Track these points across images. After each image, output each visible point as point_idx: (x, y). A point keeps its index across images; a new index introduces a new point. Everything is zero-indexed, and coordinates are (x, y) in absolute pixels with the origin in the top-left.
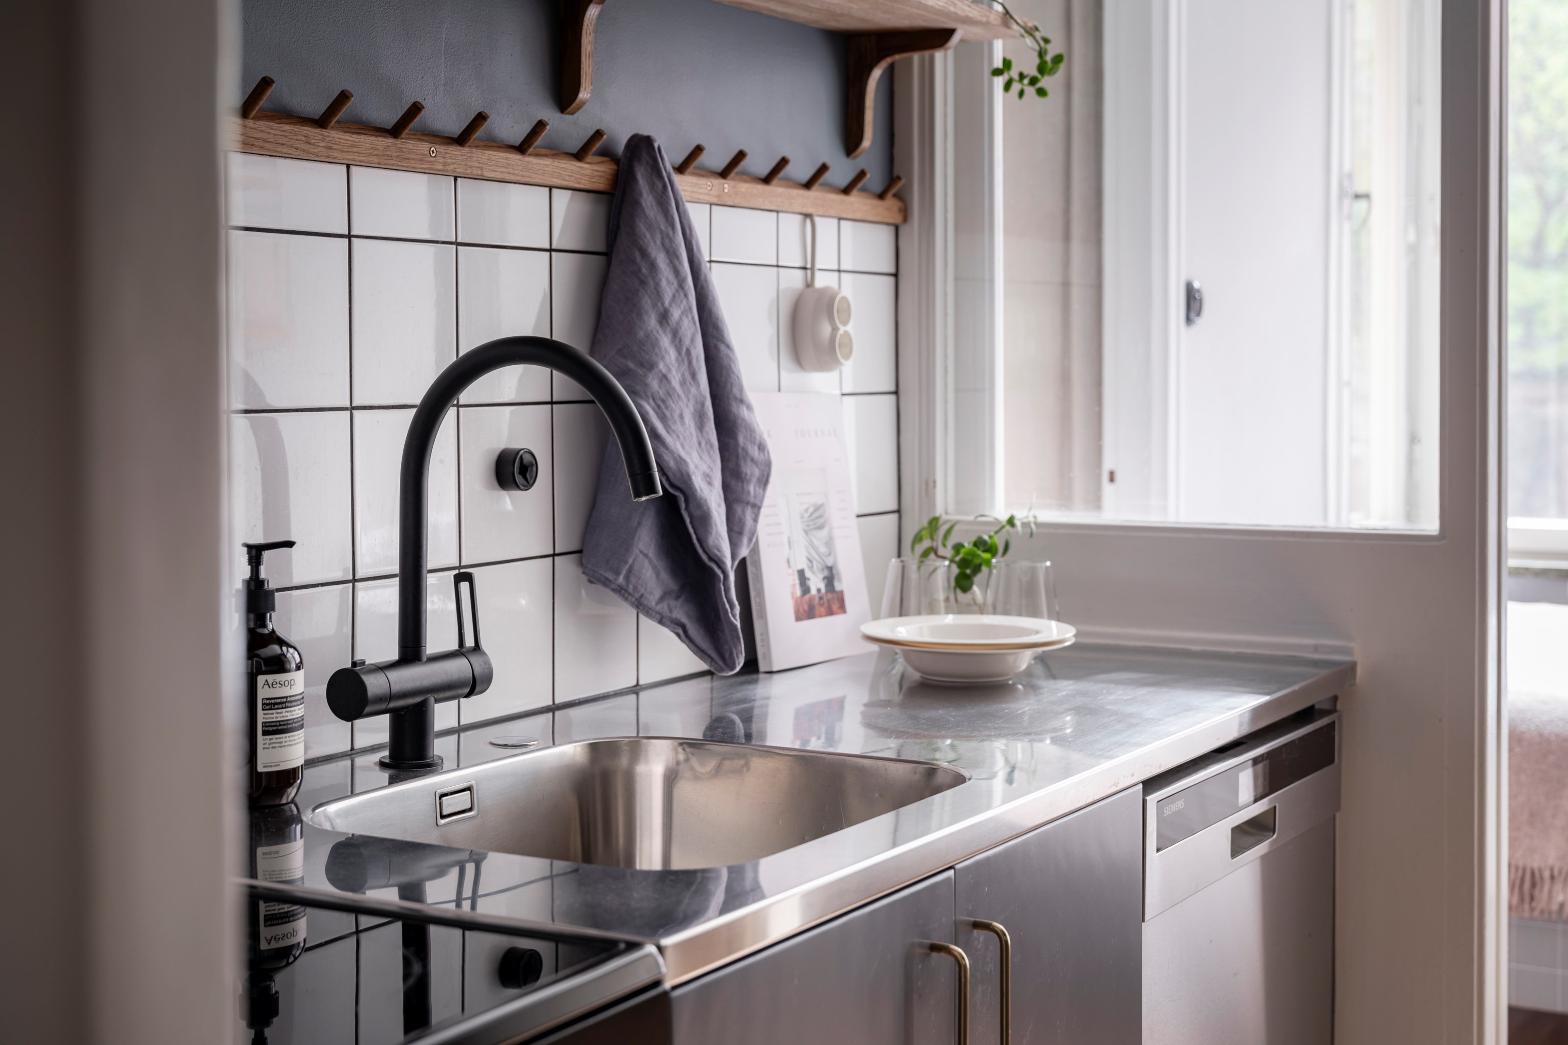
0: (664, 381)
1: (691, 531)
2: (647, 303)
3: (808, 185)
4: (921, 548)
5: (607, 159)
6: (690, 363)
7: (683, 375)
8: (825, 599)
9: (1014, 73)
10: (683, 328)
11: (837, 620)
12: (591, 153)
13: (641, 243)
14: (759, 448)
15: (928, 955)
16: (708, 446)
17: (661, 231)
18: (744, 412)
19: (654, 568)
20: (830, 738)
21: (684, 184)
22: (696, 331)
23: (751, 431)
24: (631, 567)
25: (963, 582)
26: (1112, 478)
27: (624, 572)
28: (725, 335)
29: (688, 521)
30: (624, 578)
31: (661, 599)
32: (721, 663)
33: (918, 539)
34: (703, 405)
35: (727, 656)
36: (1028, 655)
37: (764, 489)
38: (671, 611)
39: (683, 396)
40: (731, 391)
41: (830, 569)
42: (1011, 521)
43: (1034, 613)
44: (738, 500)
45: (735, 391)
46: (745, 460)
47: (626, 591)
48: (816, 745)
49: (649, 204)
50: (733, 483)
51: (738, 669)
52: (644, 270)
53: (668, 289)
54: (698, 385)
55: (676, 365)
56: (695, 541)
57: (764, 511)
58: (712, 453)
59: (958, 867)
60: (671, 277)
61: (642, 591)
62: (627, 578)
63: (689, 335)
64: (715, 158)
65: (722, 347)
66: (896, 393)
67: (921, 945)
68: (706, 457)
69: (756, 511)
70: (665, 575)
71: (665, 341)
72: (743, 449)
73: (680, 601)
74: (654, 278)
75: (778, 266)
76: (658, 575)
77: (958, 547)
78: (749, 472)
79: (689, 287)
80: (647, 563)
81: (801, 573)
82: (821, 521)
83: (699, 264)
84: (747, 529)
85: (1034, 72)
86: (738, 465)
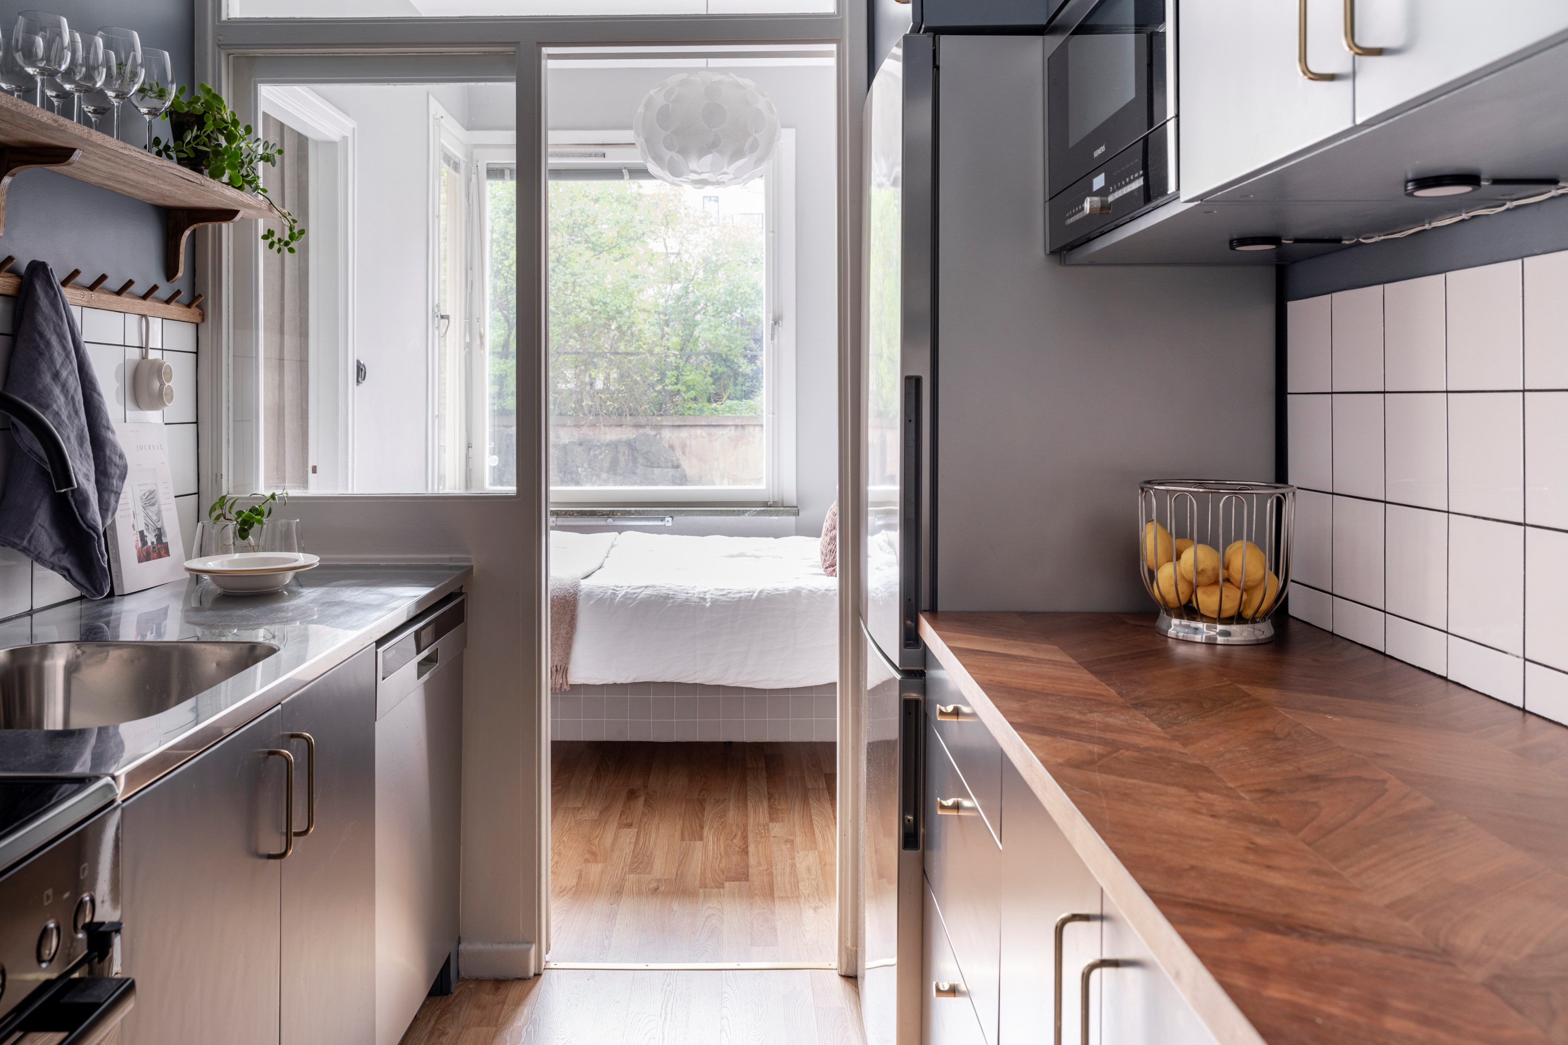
0: (57, 416)
1: (76, 510)
2: (44, 366)
3: (145, 297)
4: (215, 514)
5: (12, 275)
6: (74, 404)
7: (69, 412)
8: (156, 548)
9: (275, 239)
10: (69, 383)
11: (165, 560)
12: (4, 270)
13: (40, 329)
14: (120, 457)
15: (267, 758)
16: (86, 457)
17: (54, 322)
18: (110, 435)
19: (49, 534)
20: (159, 633)
21: (67, 293)
22: (78, 385)
23: (114, 446)
24: (33, 534)
25: (243, 532)
26: (314, 470)
27: (27, 538)
28: (97, 388)
29: (73, 504)
30: (27, 541)
31: (53, 554)
32: (94, 592)
33: (213, 509)
34: (83, 431)
35: (98, 587)
36: (291, 574)
37: (123, 483)
38: (60, 561)
39: (69, 425)
40: (101, 422)
41: (159, 529)
42: (273, 496)
43: (289, 549)
44: (106, 490)
45: (104, 422)
46: (110, 464)
47: (29, 550)
48: (150, 637)
49: (45, 304)
50: (102, 479)
51: (106, 594)
52: (42, 346)
53: (59, 358)
54: (80, 419)
55: (65, 406)
56: (78, 516)
57: (122, 496)
58: (89, 461)
59: (283, 702)
60: (61, 351)
61: (40, 549)
62: (29, 542)
63: (73, 387)
64: (86, 278)
65: (95, 395)
66: (196, 423)
67: (263, 753)
68: (85, 463)
69: (117, 496)
70: (56, 539)
71: (57, 391)
72: (109, 458)
73: (66, 554)
74: (49, 351)
75: (124, 346)
76: (51, 539)
77: (240, 513)
78: (113, 472)
79: (73, 357)
80: (43, 531)
81: (141, 533)
82: (154, 500)
83: (80, 343)
84: (111, 508)
85: (287, 239)
86: (105, 468)
